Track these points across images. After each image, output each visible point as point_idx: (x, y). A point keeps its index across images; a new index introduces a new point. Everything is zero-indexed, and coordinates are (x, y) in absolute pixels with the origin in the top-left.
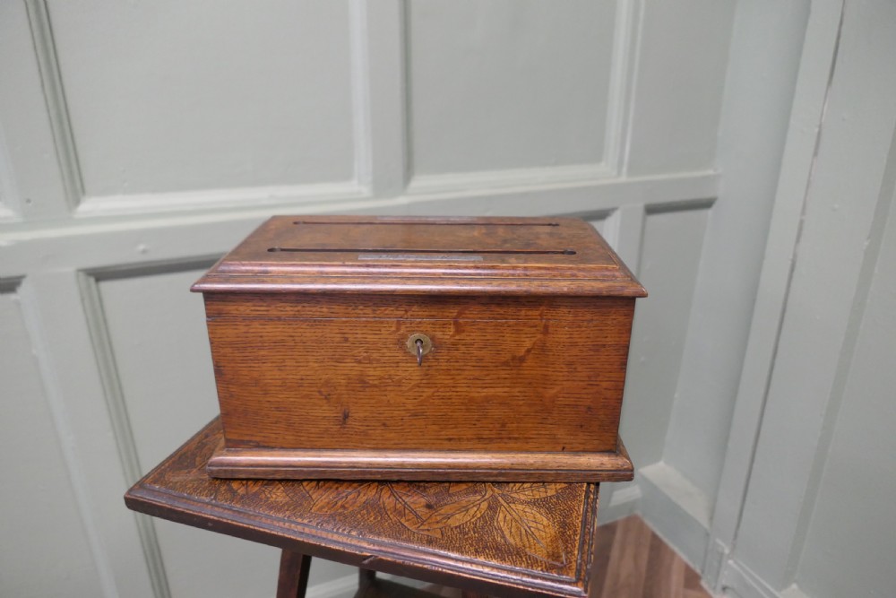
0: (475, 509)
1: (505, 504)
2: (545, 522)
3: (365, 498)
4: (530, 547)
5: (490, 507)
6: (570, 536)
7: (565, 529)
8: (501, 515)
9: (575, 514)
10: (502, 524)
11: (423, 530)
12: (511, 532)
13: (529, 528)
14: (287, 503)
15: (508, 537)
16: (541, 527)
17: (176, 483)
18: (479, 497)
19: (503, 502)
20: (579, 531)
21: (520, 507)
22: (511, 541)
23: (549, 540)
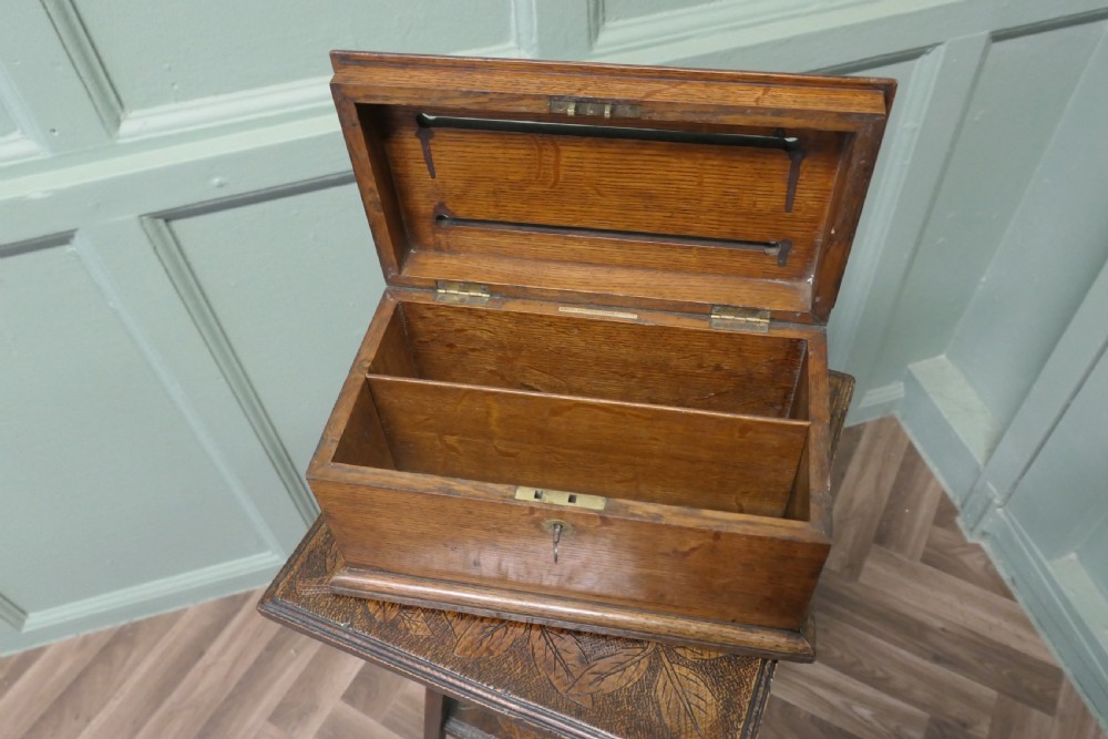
0: (633, 668)
1: (668, 665)
2: (709, 698)
3: (512, 637)
4: (686, 733)
5: (650, 668)
6: (732, 722)
7: (729, 711)
8: (661, 681)
9: (744, 691)
10: (660, 693)
11: (573, 696)
12: (668, 708)
13: (689, 704)
14: (428, 638)
15: (664, 714)
16: (702, 703)
17: (309, 598)
18: (639, 651)
19: (665, 660)
20: (744, 717)
21: (684, 671)
22: (667, 721)
23: (709, 725)
